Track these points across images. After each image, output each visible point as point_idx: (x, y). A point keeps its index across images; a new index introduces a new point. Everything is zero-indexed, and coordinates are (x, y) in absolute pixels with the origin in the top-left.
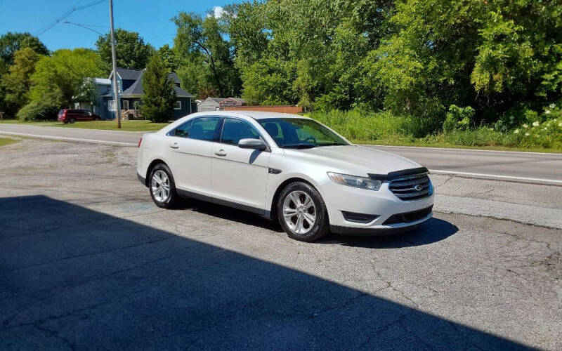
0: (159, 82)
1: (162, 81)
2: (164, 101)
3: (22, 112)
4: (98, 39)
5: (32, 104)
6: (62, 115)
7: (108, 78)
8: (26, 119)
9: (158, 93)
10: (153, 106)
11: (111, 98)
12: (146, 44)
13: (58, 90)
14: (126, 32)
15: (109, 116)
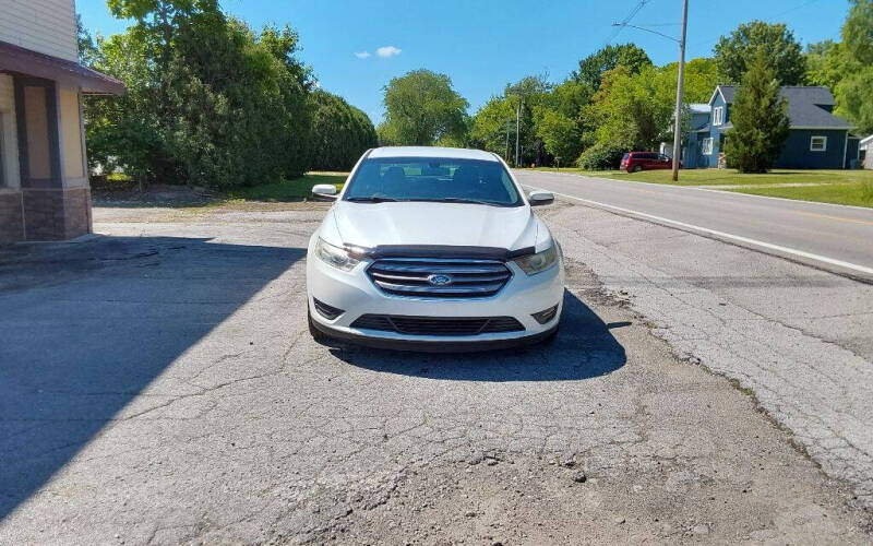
0: (759, 104)
1: (765, 102)
2: (761, 136)
3: (585, 157)
4: (718, 42)
5: (597, 147)
6: (625, 162)
7: (707, 103)
8: (586, 167)
9: (753, 122)
10: (741, 144)
11: (708, 135)
12: (796, 42)
13: (632, 125)
14: (765, 25)
15: (700, 162)
